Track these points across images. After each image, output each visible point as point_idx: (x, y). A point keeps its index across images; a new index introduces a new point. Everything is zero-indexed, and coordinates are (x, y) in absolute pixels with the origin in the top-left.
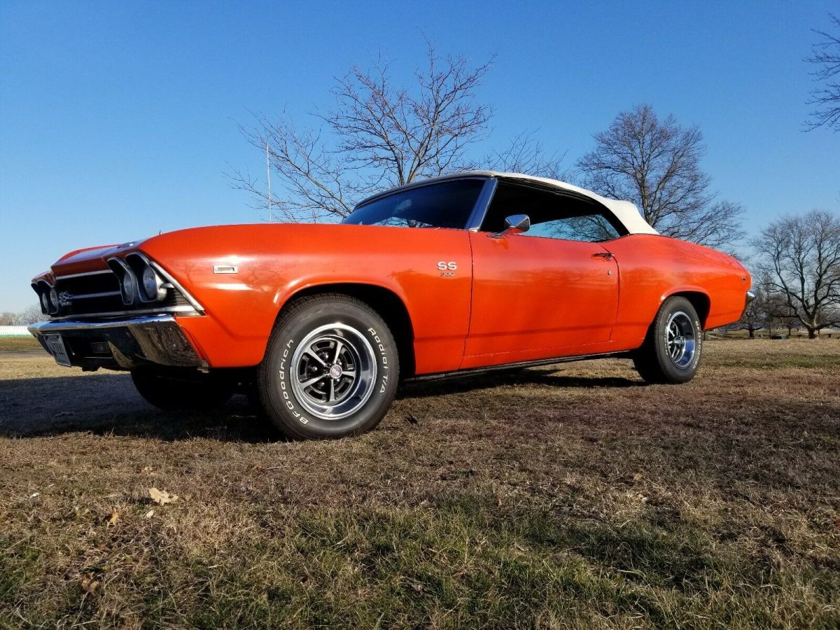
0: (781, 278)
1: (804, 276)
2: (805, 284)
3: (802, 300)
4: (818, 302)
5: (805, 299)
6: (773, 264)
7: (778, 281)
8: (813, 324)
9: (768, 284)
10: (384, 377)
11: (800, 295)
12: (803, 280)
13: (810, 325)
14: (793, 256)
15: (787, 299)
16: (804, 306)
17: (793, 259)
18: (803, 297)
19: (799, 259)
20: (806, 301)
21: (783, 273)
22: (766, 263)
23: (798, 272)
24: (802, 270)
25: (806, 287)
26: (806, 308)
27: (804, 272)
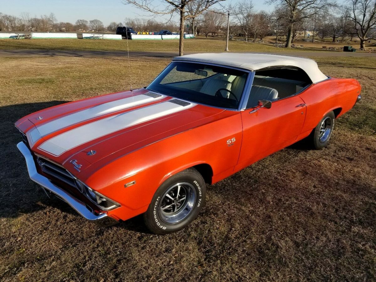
0: (354, 14)
1: (366, 14)
2: (365, 17)
3: (361, 26)
4: (369, 27)
5: (363, 25)
6: (352, 6)
7: (353, 16)
8: (363, 39)
9: (347, 16)
10: (200, 200)
11: (361, 23)
12: (364, 15)
13: (362, 39)
14: (363, 3)
15: (355, 25)
16: (362, 29)
17: (363, 4)
18: (362, 24)
19: (365, 4)
20: (363, 26)
21: (356, 11)
22: (349, 6)
23: (363, 11)
24: (365, 10)
25: (365, 19)
26: (362, 30)
27: (366, 11)
